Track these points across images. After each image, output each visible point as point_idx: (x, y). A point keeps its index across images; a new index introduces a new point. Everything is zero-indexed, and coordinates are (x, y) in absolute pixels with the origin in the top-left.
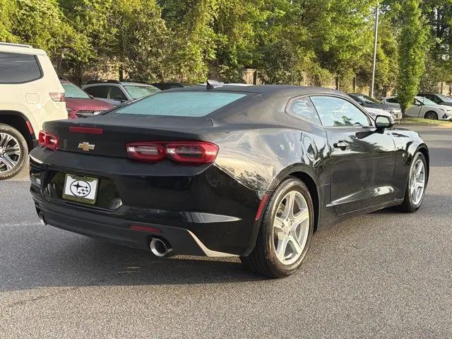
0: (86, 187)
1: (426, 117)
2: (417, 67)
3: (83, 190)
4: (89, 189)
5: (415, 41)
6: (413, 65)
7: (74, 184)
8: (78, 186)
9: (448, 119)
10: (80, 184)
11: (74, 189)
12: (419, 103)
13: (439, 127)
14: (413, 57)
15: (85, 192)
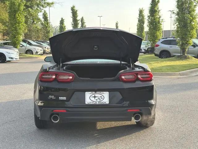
0: (101, 97)
1: (26, 53)
2: (20, 24)
3: (99, 98)
4: (103, 97)
5: (19, 10)
6: (19, 24)
7: (92, 96)
8: (95, 97)
9: (39, 54)
10: (96, 96)
11: (93, 99)
12: (22, 45)
13: (38, 59)
14: (18, 18)
15: (101, 99)
